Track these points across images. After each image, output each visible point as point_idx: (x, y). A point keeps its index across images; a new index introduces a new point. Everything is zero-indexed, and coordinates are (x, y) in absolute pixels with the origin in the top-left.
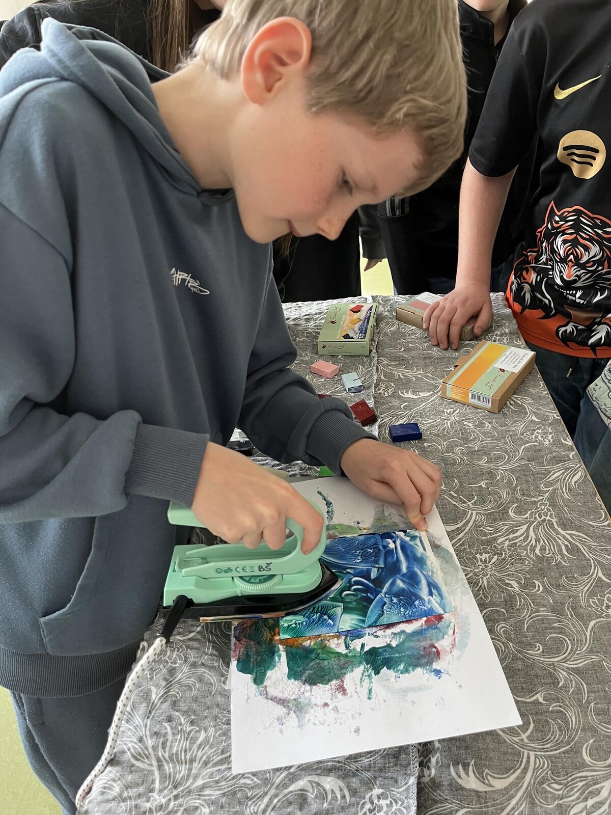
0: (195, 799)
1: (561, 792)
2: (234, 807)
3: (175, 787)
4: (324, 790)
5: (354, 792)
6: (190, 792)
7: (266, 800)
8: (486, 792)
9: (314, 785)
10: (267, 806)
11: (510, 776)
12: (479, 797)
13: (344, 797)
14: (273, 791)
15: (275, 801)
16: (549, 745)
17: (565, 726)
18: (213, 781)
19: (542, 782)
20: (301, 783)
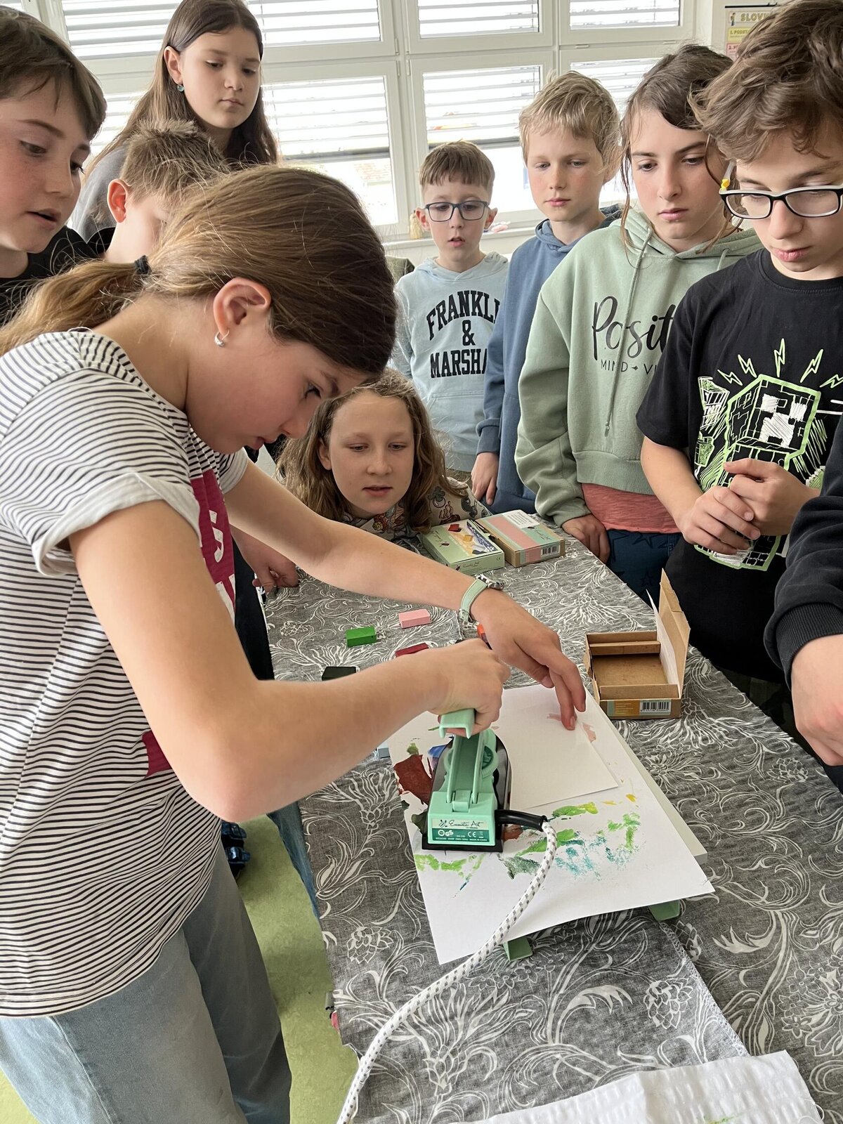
0: (475, 1047)
1: (818, 936)
2: (520, 1042)
3: (448, 1044)
4: (603, 998)
5: (632, 992)
6: (466, 1043)
7: (549, 1024)
8: (754, 952)
9: (591, 997)
10: (554, 1030)
11: (768, 934)
12: (750, 958)
13: (625, 999)
14: (552, 1016)
15: (560, 1022)
16: (789, 901)
17: (794, 882)
18: (486, 1025)
19: (798, 932)
20: (579, 999)
